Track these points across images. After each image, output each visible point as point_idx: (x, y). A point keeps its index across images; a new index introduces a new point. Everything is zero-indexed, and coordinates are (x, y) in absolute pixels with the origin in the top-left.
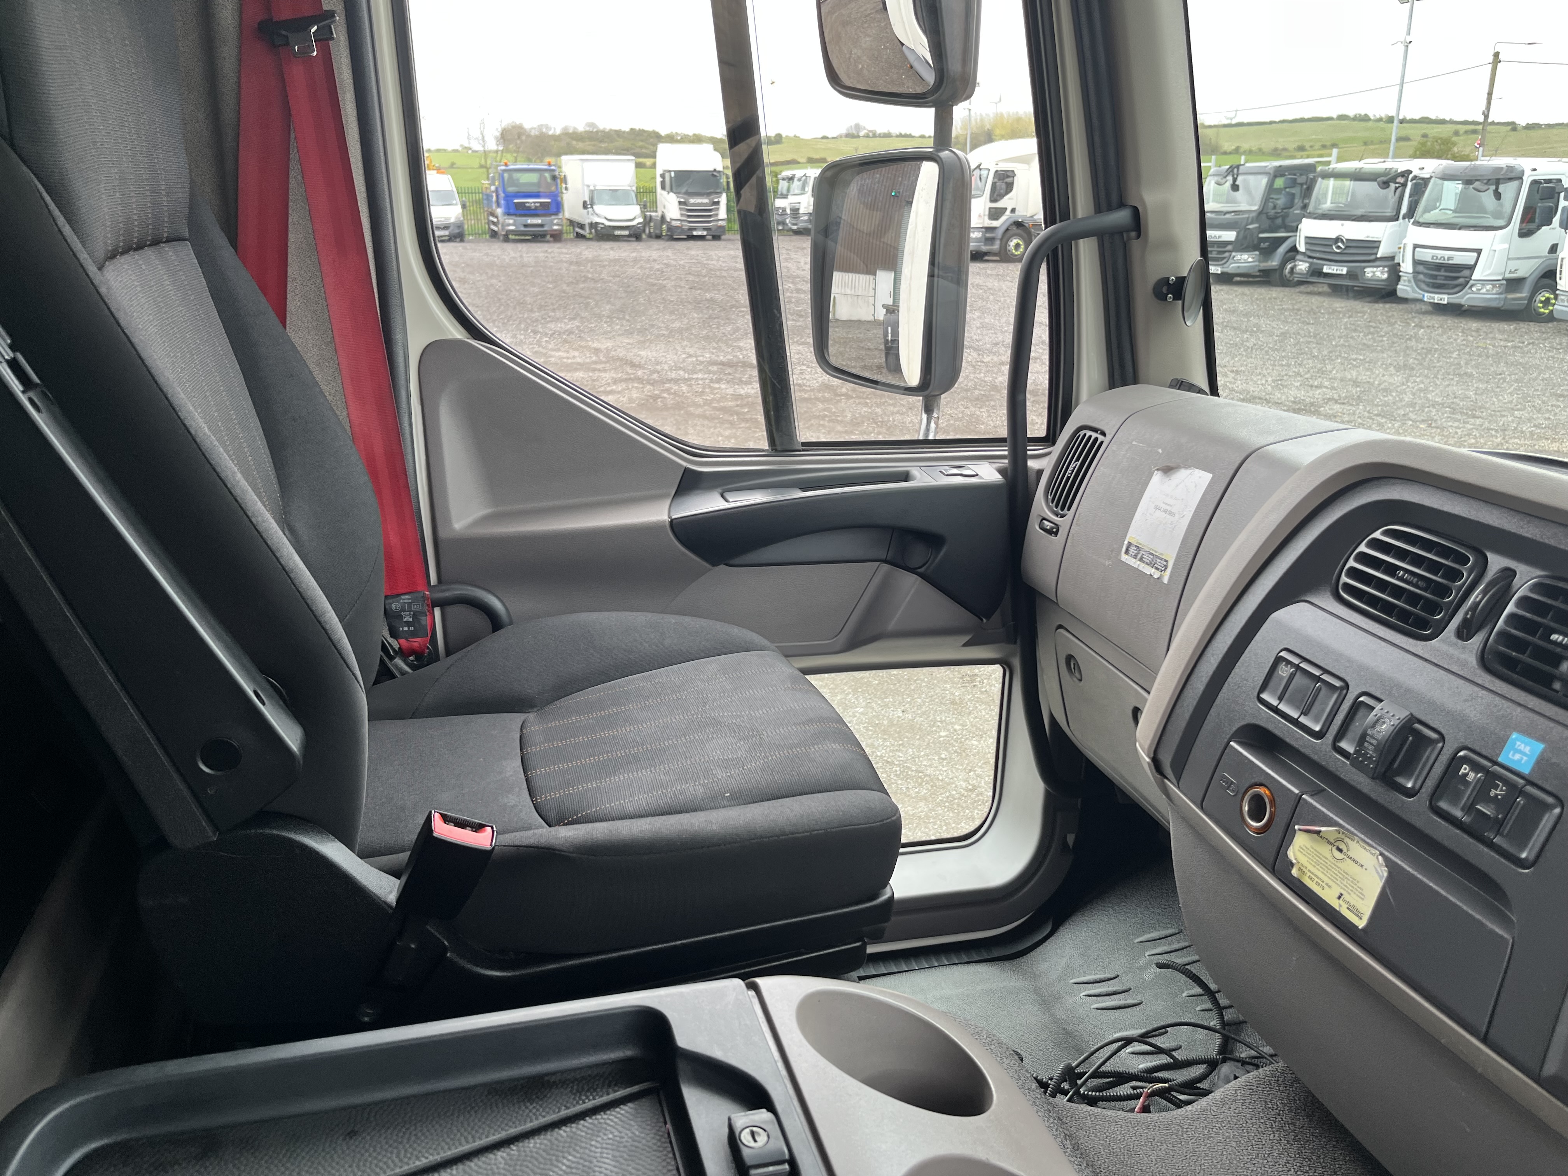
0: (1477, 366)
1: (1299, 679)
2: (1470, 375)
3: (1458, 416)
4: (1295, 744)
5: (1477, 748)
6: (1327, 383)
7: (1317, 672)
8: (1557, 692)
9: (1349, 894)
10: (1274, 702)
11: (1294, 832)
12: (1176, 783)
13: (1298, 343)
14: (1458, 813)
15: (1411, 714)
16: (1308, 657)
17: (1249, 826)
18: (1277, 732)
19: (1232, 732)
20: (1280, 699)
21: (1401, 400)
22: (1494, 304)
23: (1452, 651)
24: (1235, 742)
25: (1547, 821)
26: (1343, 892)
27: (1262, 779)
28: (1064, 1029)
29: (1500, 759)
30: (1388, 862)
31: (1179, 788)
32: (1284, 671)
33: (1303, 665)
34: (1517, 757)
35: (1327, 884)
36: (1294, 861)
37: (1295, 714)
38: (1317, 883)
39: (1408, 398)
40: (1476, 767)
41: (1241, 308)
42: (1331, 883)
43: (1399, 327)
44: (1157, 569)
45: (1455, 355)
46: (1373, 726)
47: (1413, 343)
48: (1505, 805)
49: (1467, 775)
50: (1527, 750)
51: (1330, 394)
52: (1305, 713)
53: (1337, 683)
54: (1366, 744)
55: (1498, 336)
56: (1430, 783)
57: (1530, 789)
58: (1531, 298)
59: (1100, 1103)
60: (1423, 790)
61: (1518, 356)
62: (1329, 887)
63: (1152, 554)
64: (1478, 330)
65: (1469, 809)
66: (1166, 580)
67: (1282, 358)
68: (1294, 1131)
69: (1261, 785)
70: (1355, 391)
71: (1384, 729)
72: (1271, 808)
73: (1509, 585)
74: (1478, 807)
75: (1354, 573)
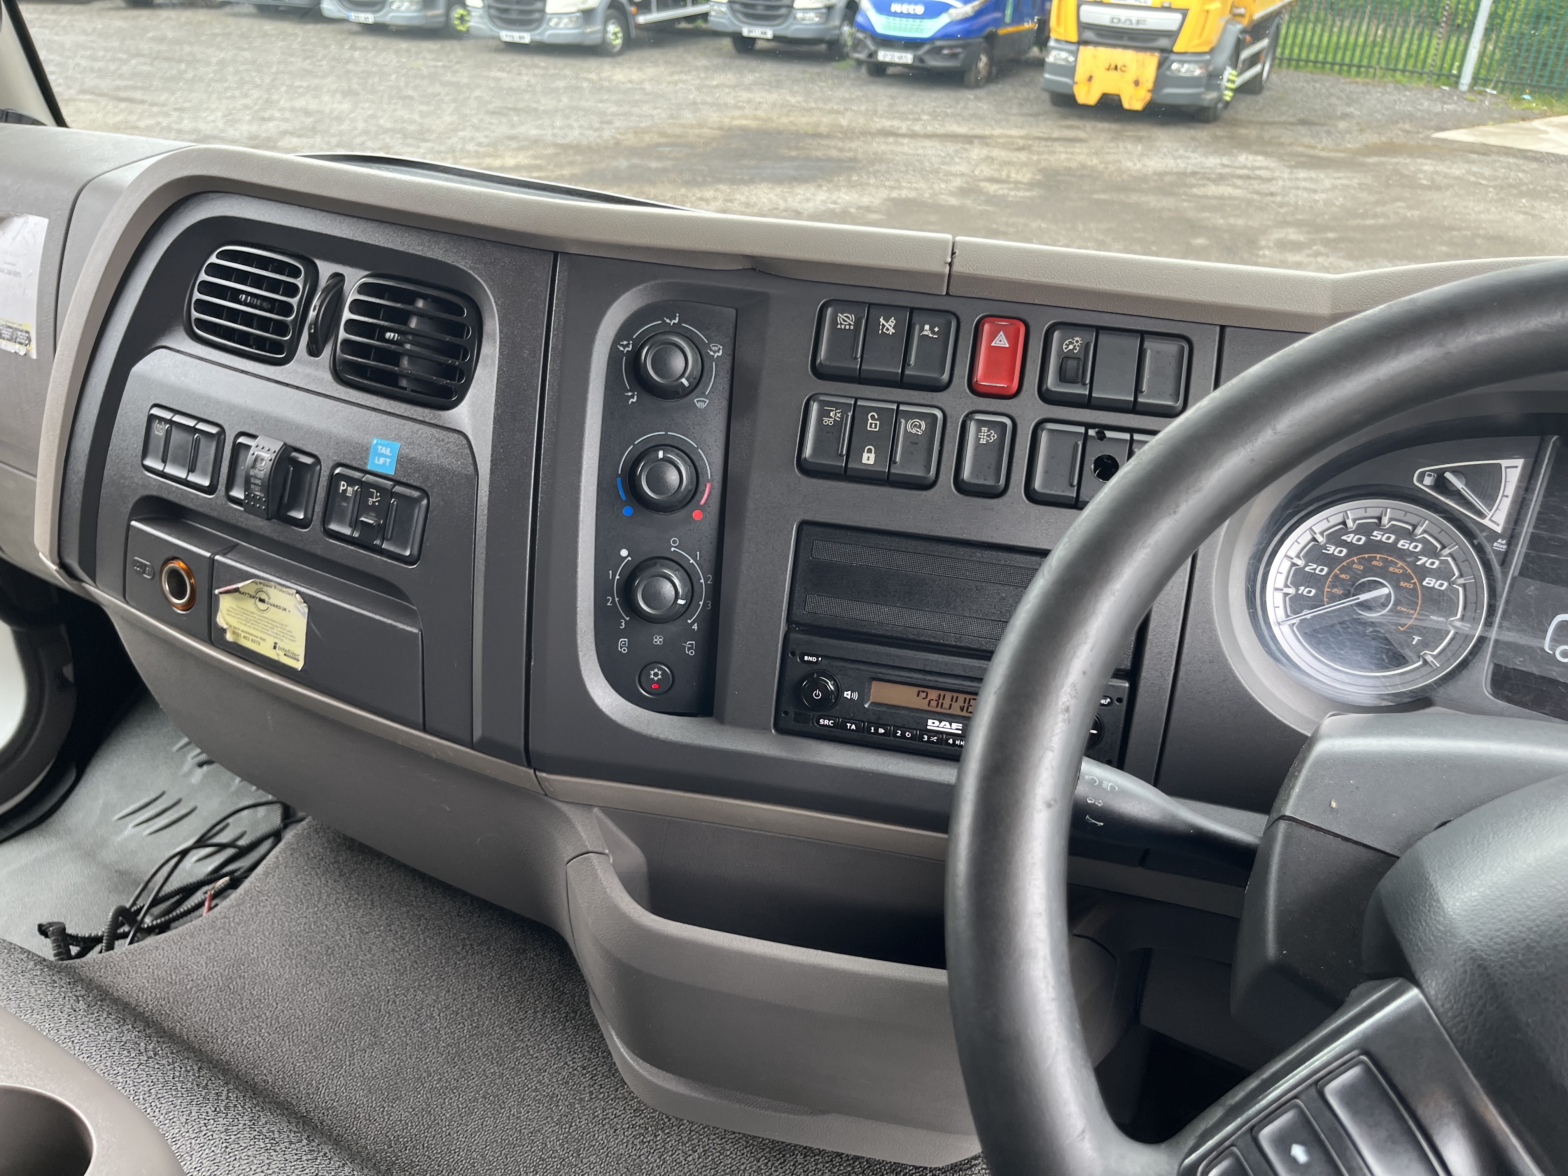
0: (415, 88)
1: (176, 435)
2: (411, 98)
3: (410, 141)
4: (191, 506)
5: (348, 462)
6: (278, 115)
7: (191, 423)
8: (405, 389)
9: (282, 640)
10: (159, 466)
11: (217, 597)
12: (93, 584)
13: (237, 72)
14: (347, 531)
15: (285, 444)
16: (178, 408)
17: (175, 605)
18: (171, 498)
19: (129, 511)
20: (164, 461)
21: (355, 128)
22: (416, 23)
23: (308, 370)
24: (136, 520)
25: (419, 514)
26: (277, 641)
27: (171, 554)
28: (116, 871)
29: (369, 467)
30: (306, 599)
31: (98, 588)
32: (159, 430)
33: (177, 419)
34: (382, 460)
35: (261, 638)
36: (225, 626)
37: (181, 474)
38: (253, 641)
39: (361, 125)
40: (351, 481)
41: (170, 34)
42: (264, 636)
43: (333, 48)
44: (21, 343)
45: (394, 77)
46: (253, 466)
47: (350, 67)
48: (382, 510)
49: (345, 491)
50: (388, 452)
51: (285, 126)
52: (191, 470)
53: (214, 430)
54: (252, 486)
55: (429, 56)
56: (319, 509)
57: (398, 489)
58: (447, 14)
59: (173, 925)
60: (315, 518)
61: (449, 77)
62: (264, 640)
63: (10, 327)
64: (408, 50)
65: (355, 524)
66: (34, 356)
67: (227, 89)
68: (338, 868)
69: (174, 558)
70: (309, 121)
71: (264, 468)
72: (190, 579)
73: (341, 290)
74: (362, 519)
75: (202, 306)
